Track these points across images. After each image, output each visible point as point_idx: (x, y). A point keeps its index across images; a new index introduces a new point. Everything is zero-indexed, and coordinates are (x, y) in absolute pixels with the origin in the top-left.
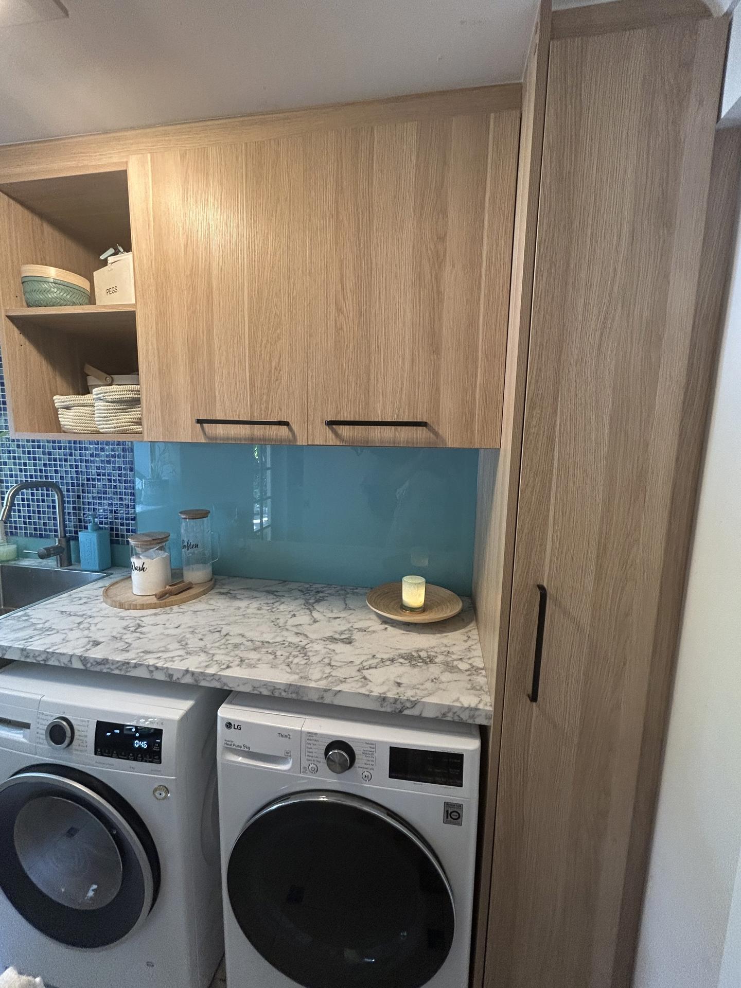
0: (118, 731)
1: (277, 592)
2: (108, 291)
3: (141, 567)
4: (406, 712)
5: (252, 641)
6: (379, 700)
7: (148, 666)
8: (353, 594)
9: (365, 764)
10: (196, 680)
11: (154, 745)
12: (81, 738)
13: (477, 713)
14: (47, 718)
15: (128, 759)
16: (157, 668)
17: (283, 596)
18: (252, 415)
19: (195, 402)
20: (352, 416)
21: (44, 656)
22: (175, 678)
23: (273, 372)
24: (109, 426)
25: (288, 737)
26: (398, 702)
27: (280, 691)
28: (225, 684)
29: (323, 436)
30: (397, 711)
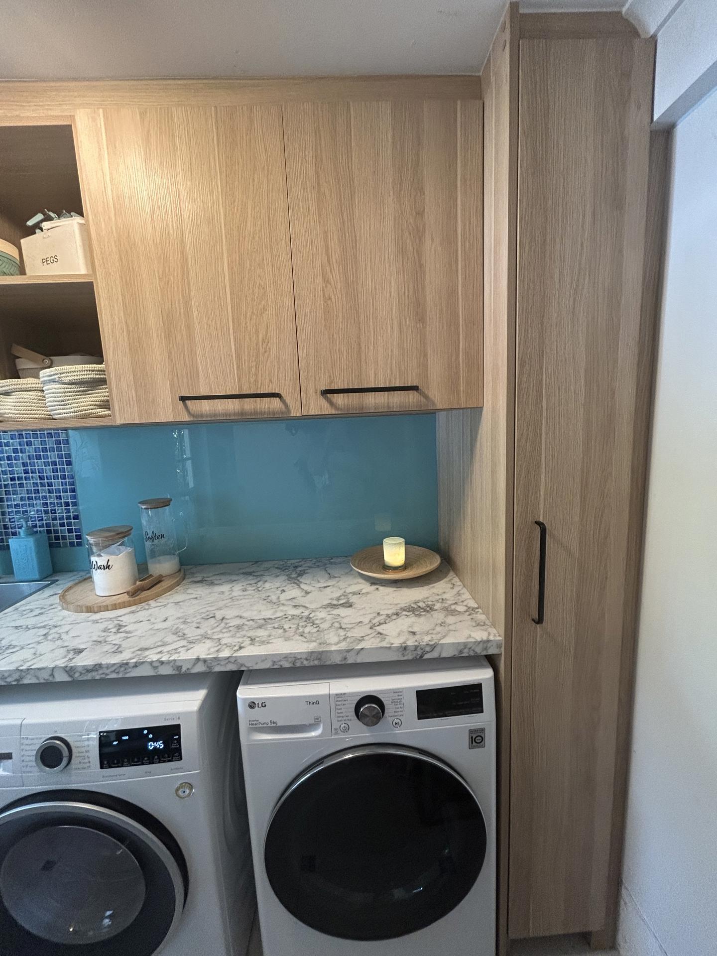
0: (127, 738)
1: (254, 572)
2: (45, 261)
3: (105, 565)
4: (426, 656)
5: (253, 620)
6: (401, 650)
7: (151, 663)
8: (331, 563)
9: (395, 712)
10: (208, 667)
11: (172, 743)
12: (80, 755)
13: (489, 645)
14: (33, 741)
15: (143, 764)
16: (162, 663)
17: (262, 575)
18: (240, 388)
19: (175, 378)
20: (346, 382)
21: (16, 676)
22: (184, 669)
23: (261, 344)
24: (68, 411)
25: (317, 703)
26: (419, 648)
27: (301, 660)
28: (242, 665)
29: (318, 406)
30: (418, 657)
